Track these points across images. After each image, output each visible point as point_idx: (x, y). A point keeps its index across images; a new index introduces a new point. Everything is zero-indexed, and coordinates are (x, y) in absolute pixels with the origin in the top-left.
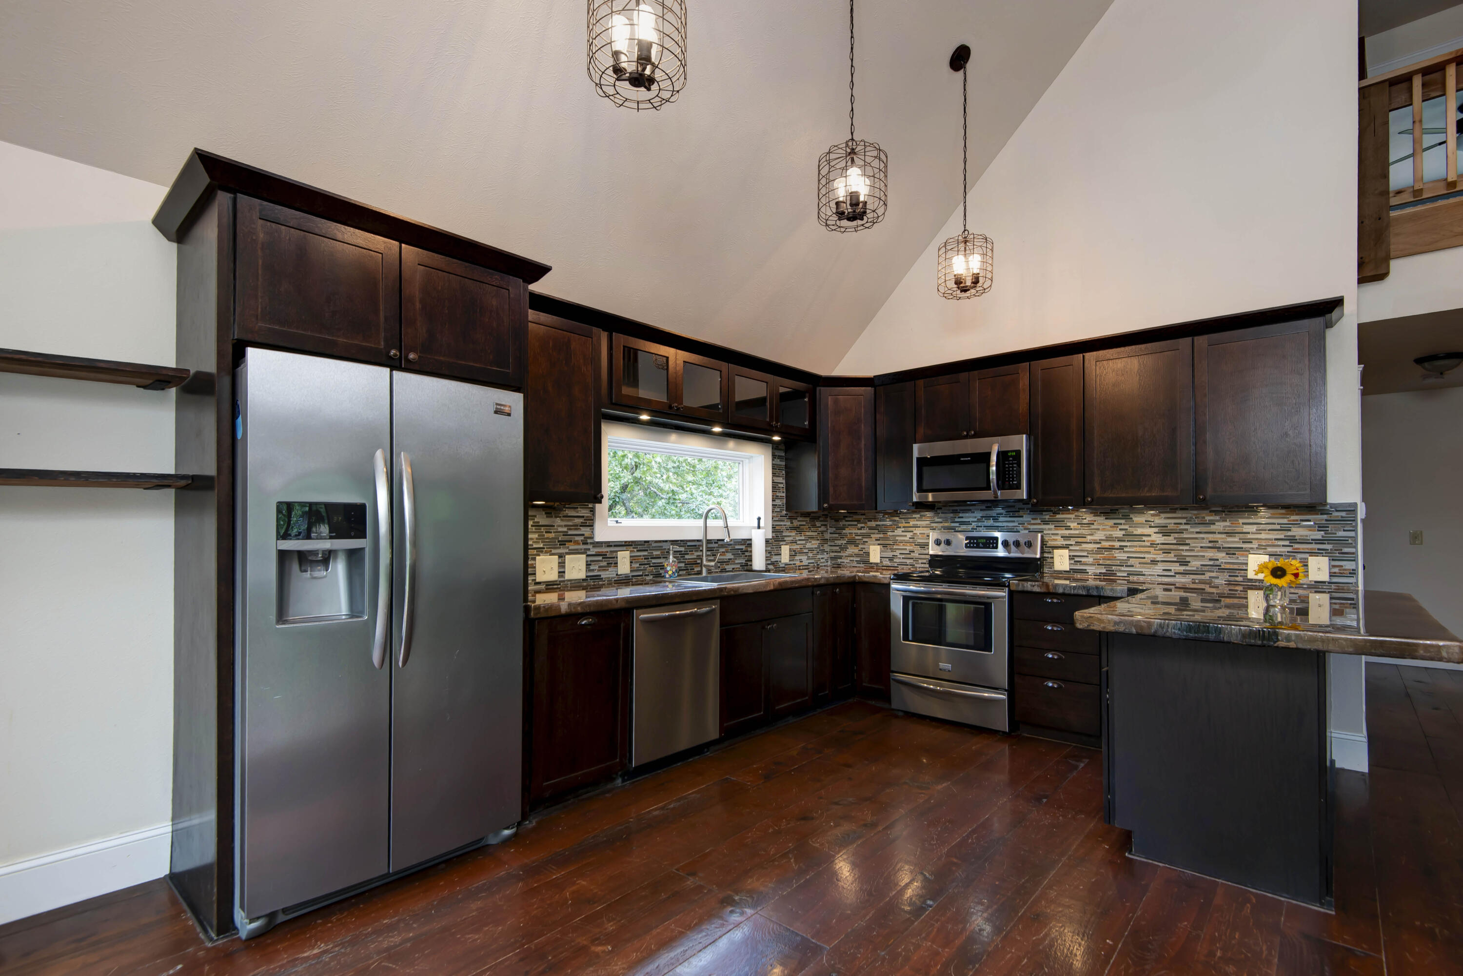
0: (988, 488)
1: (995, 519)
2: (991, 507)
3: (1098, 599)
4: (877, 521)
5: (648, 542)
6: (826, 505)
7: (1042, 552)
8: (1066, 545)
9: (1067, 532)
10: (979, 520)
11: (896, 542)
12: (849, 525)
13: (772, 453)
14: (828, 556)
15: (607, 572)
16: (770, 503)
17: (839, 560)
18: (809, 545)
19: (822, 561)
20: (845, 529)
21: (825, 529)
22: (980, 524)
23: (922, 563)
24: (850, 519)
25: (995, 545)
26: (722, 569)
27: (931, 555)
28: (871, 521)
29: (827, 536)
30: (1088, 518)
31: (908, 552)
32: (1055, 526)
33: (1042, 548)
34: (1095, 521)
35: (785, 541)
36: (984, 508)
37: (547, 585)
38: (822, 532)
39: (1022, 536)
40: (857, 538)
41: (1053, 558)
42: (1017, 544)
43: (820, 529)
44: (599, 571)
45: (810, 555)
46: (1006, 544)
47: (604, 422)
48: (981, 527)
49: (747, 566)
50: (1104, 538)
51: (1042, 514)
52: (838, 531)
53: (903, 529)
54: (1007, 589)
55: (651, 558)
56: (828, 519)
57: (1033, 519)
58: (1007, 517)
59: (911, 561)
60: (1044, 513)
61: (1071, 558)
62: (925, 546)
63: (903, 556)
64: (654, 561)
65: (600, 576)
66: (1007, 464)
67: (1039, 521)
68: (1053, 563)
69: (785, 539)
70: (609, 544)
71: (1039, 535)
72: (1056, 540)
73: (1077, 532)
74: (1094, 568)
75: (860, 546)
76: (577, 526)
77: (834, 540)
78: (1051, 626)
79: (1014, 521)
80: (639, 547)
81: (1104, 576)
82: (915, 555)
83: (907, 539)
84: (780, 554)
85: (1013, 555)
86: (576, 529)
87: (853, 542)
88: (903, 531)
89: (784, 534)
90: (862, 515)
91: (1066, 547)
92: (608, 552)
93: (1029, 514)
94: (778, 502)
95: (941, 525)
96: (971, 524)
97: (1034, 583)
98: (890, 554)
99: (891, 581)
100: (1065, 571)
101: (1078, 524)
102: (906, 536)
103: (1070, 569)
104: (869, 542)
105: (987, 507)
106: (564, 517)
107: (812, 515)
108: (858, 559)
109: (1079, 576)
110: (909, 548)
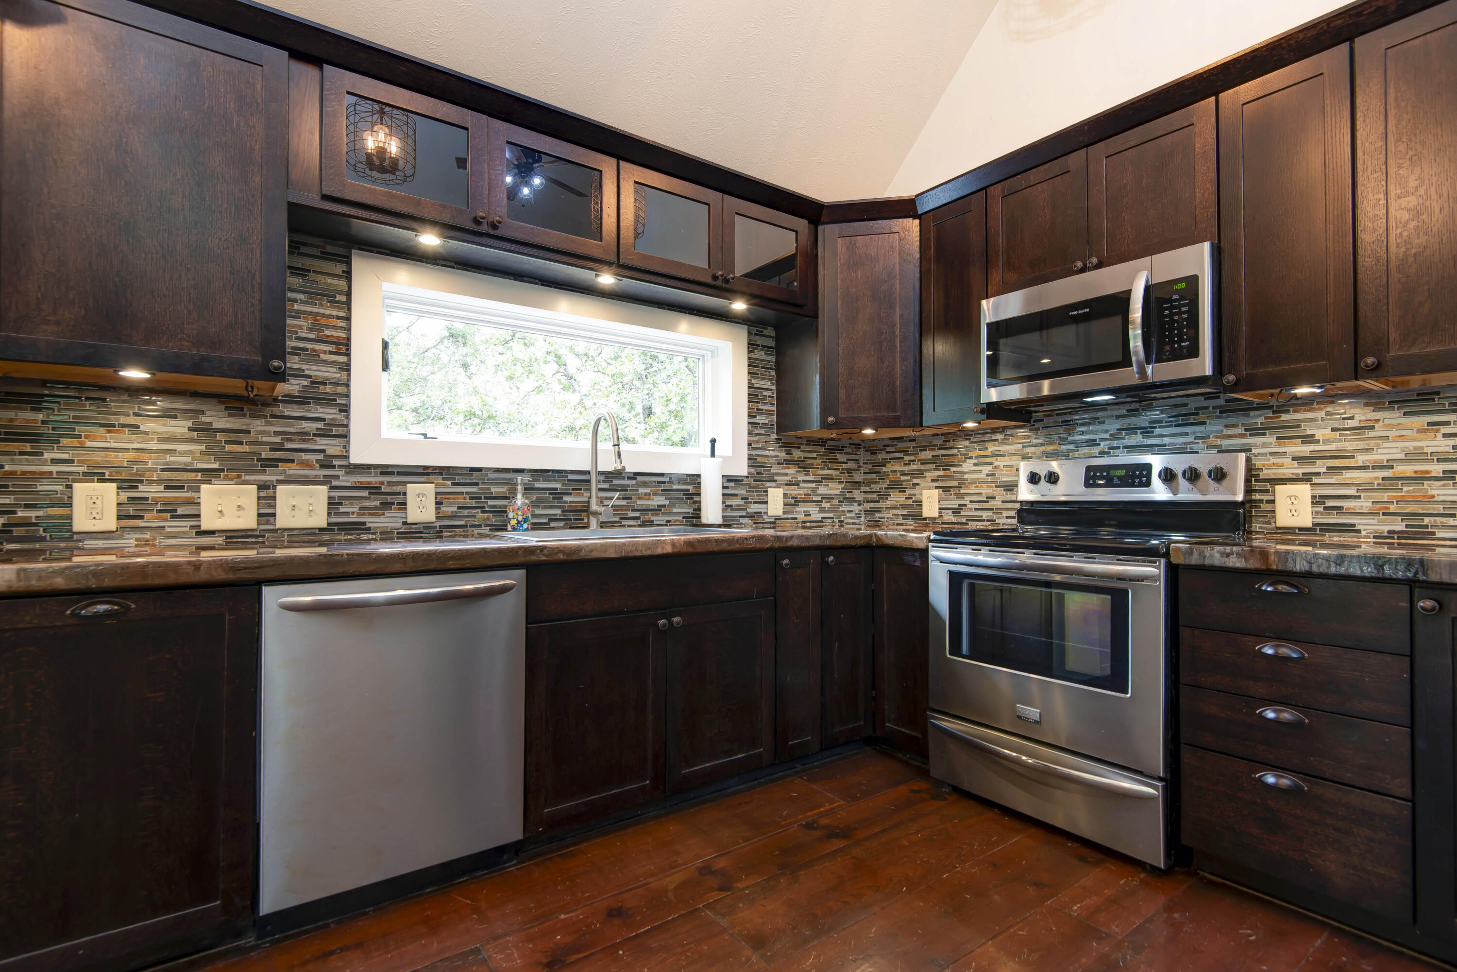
0: (1126, 361)
1: (1147, 432)
2: (1137, 410)
3: (1407, 588)
4: (934, 449)
5: (479, 470)
6: (831, 419)
7: (1248, 491)
8: (1303, 474)
9: (1306, 450)
10: (1114, 437)
11: (962, 483)
12: (890, 459)
13: (749, 340)
14: (861, 508)
15: (382, 519)
16: (745, 419)
17: (877, 515)
18: (822, 490)
19: (848, 515)
20: (885, 466)
21: (856, 467)
22: (1115, 443)
23: (1007, 517)
24: (893, 449)
25: (1144, 479)
26: (643, 522)
27: (1021, 502)
28: (925, 450)
29: (858, 477)
30: (1360, 414)
31: (985, 499)
32: (1278, 438)
33: (1248, 481)
34: (1377, 421)
35: (776, 481)
36: (1124, 412)
37: (227, 538)
38: (850, 472)
39: (1204, 461)
40: (903, 478)
41: (1273, 502)
42: (1193, 475)
43: (844, 466)
44: (359, 515)
45: (826, 505)
46: (1168, 476)
47: (359, 255)
48: (1118, 448)
49: (694, 519)
50: (1401, 456)
51: (1248, 415)
52: (876, 469)
53: (976, 461)
54: (1163, 560)
55: (486, 498)
56: (862, 451)
57: (1226, 426)
58: (1171, 426)
59: (990, 514)
60: (1252, 413)
61: (1316, 501)
62: (1011, 487)
63: (976, 506)
64: (491, 503)
65: (364, 524)
66: (1166, 309)
67: (1240, 430)
68: (1274, 512)
69: (776, 478)
70: (385, 470)
71: (1242, 456)
72: (1281, 466)
73: (1333, 447)
74: (1375, 522)
75: (908, 492)
76: (308, 434)
77: (868, 483)
78: (1272, 647)
79: (1186, 434)
80: (461, 479)
81: (1399, 538)
82: (996, 503)
83: (982, 476)
84: (766, 502)
85: (1182, 497)
86: (304, 440)
87: (898, 486)
88: (975, 464)
89: (773, 471)
90: (910, 441)
91: (1306, 478)
92: (383, 483)
93: (1218, 417)
94: (761, 419)
95: (1042, 449)
96: (1099, 445)
97: (1228, 549)
98: (955, 503)
99: (930, 544)
100: (1300, 529)
101: (1333, 430)
102: (980, 472)
103: (1315, 524)
104: (921, 485)
105: (1128, 411)
106: (272, 416)
107: (829, 443)
108: (905, 513)
109: (1336, 538)
110: (986, 491)
